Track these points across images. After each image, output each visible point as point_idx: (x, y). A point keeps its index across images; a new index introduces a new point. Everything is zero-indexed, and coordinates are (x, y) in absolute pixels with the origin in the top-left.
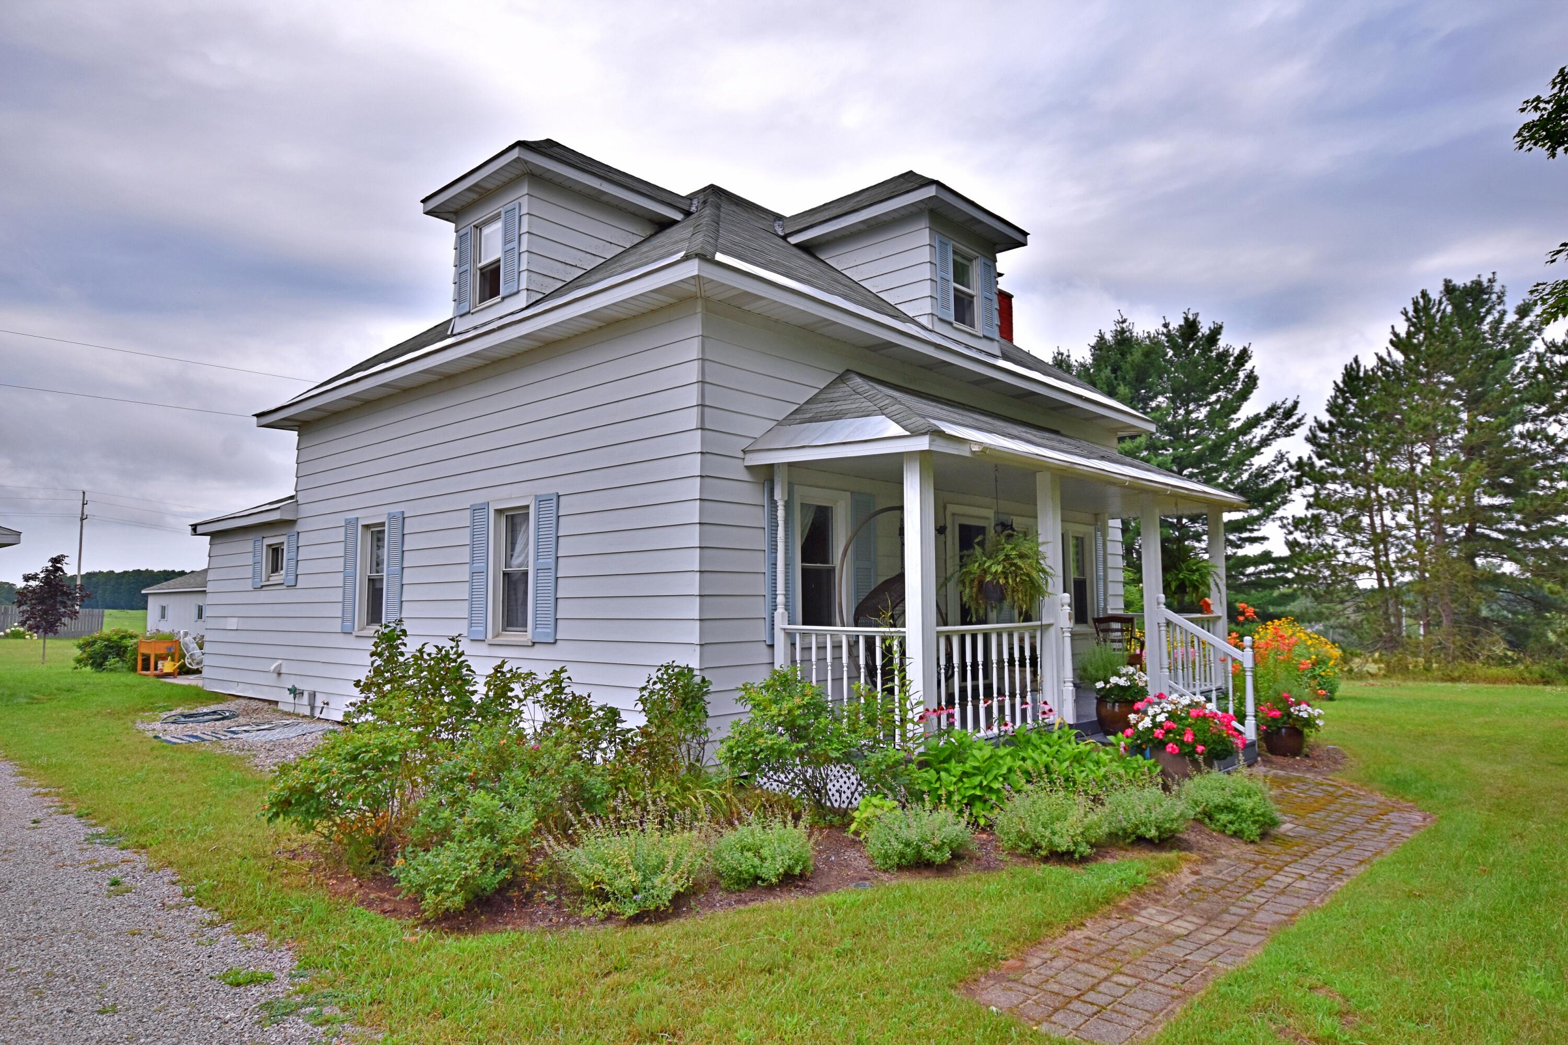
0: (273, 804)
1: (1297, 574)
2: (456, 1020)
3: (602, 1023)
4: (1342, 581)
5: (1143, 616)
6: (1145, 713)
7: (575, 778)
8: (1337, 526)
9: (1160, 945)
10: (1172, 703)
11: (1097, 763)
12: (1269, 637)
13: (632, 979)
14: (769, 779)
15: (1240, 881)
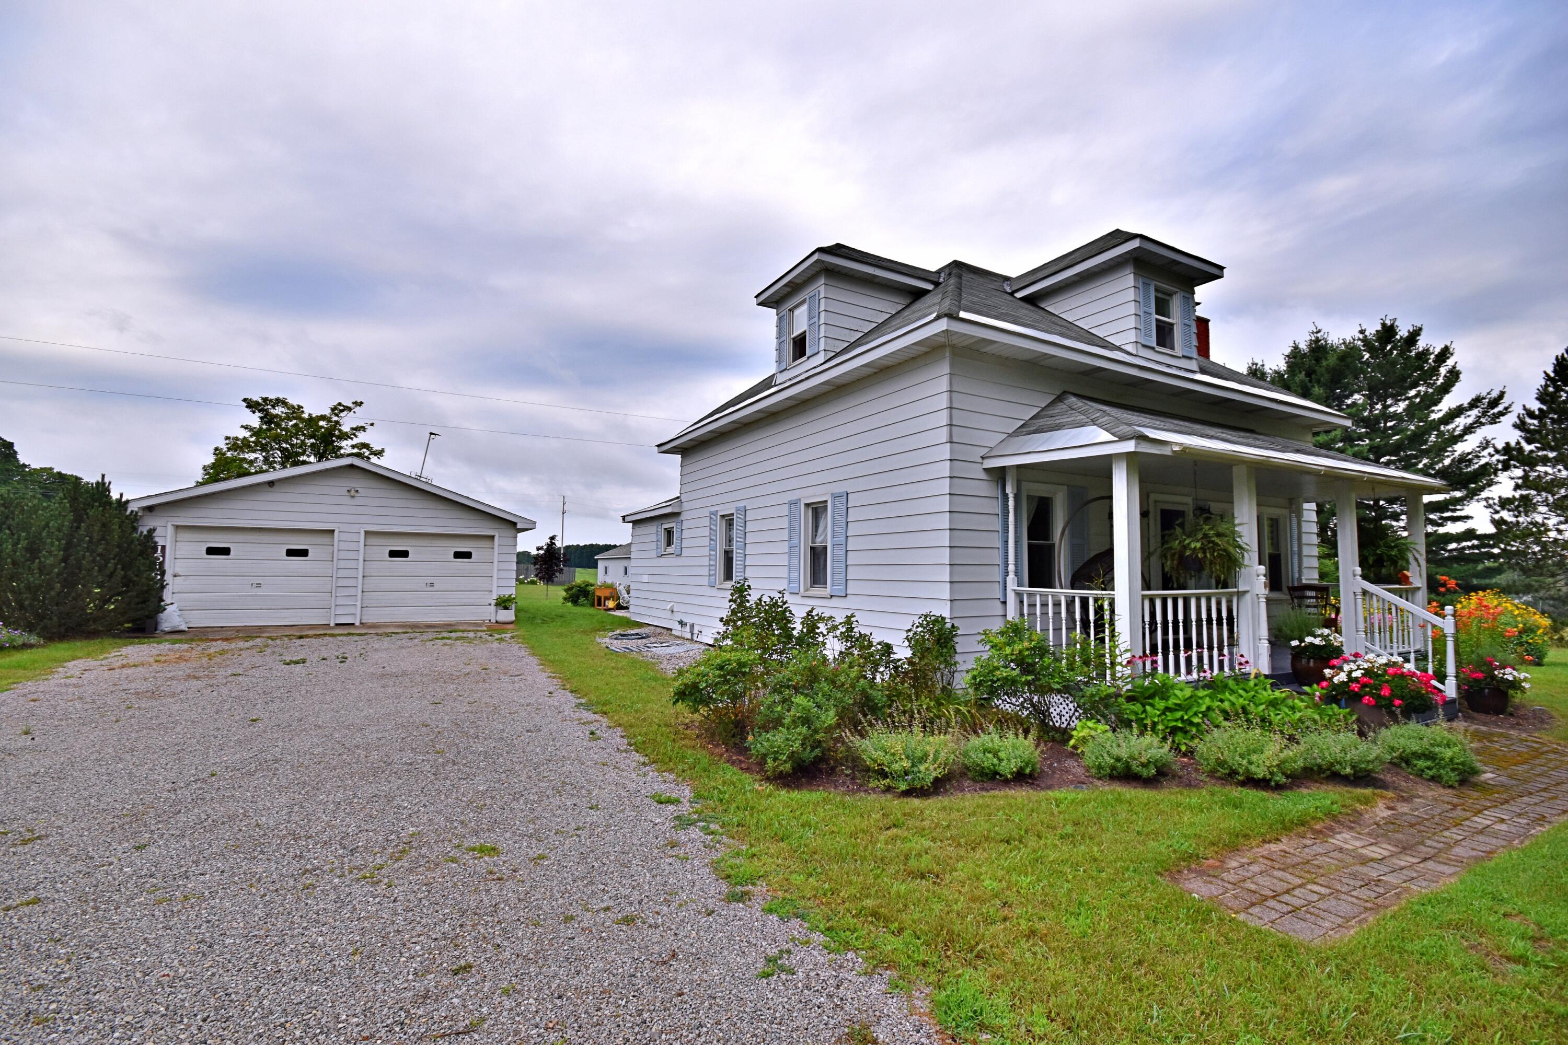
0: (675, 694)
1: (1504, 550)
2: (791, 844)
3: (886, 861)
4: (1553, 556)
5: (1338, 586)
6: (1341, 669)
7: (863, 692)
8: (1548, 505)
9: (1354, 865)
10: (1368, 661)
11: (1293, 708)
12: (1472, 606)
13: (906, 833)
14: (1003, 701)
15: (1437, 819)
